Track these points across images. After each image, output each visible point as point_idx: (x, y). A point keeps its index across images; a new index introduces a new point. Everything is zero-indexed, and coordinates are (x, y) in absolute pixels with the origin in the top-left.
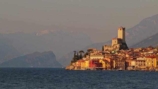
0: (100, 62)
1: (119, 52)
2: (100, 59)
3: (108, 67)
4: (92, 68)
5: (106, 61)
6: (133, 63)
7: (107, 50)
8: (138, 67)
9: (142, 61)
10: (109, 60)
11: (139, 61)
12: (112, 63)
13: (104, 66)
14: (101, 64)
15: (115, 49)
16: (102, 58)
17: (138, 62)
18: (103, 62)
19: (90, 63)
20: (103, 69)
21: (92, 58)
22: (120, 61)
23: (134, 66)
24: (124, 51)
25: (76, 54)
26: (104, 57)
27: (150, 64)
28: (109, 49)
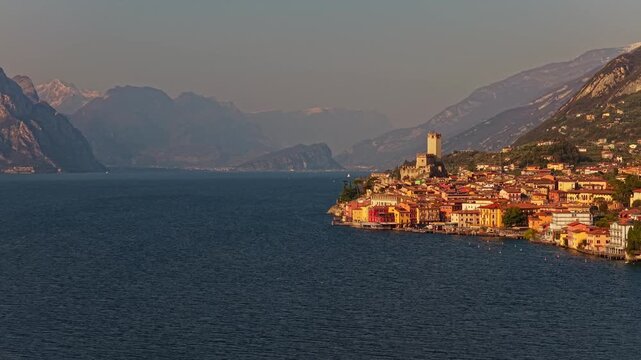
0: (390, 210)
1: (428, 182)
2: (391, 206)
3: (405, 221)
4: (373, 225)
5: (401, 210)
6: (455, 218)
7: (407, 178)
8: (465, 225)
9: (471, 213)
10: (408, 208)
11: (467, 213)
12: (413, 213)
13: (397, 220)
14: (392, 217)
15: (422, 175)
16: (394, 203)
17: (464, 215)
18: (396, 212)
19: (370, 213)
20: (394, 226)
21: (375, 202)
22: (429, 209)
23: (456, 225)
24: (438, 180)
25: (348, 187)
26: (399, 200)
27: (487, 220)
28: (410, 175)
